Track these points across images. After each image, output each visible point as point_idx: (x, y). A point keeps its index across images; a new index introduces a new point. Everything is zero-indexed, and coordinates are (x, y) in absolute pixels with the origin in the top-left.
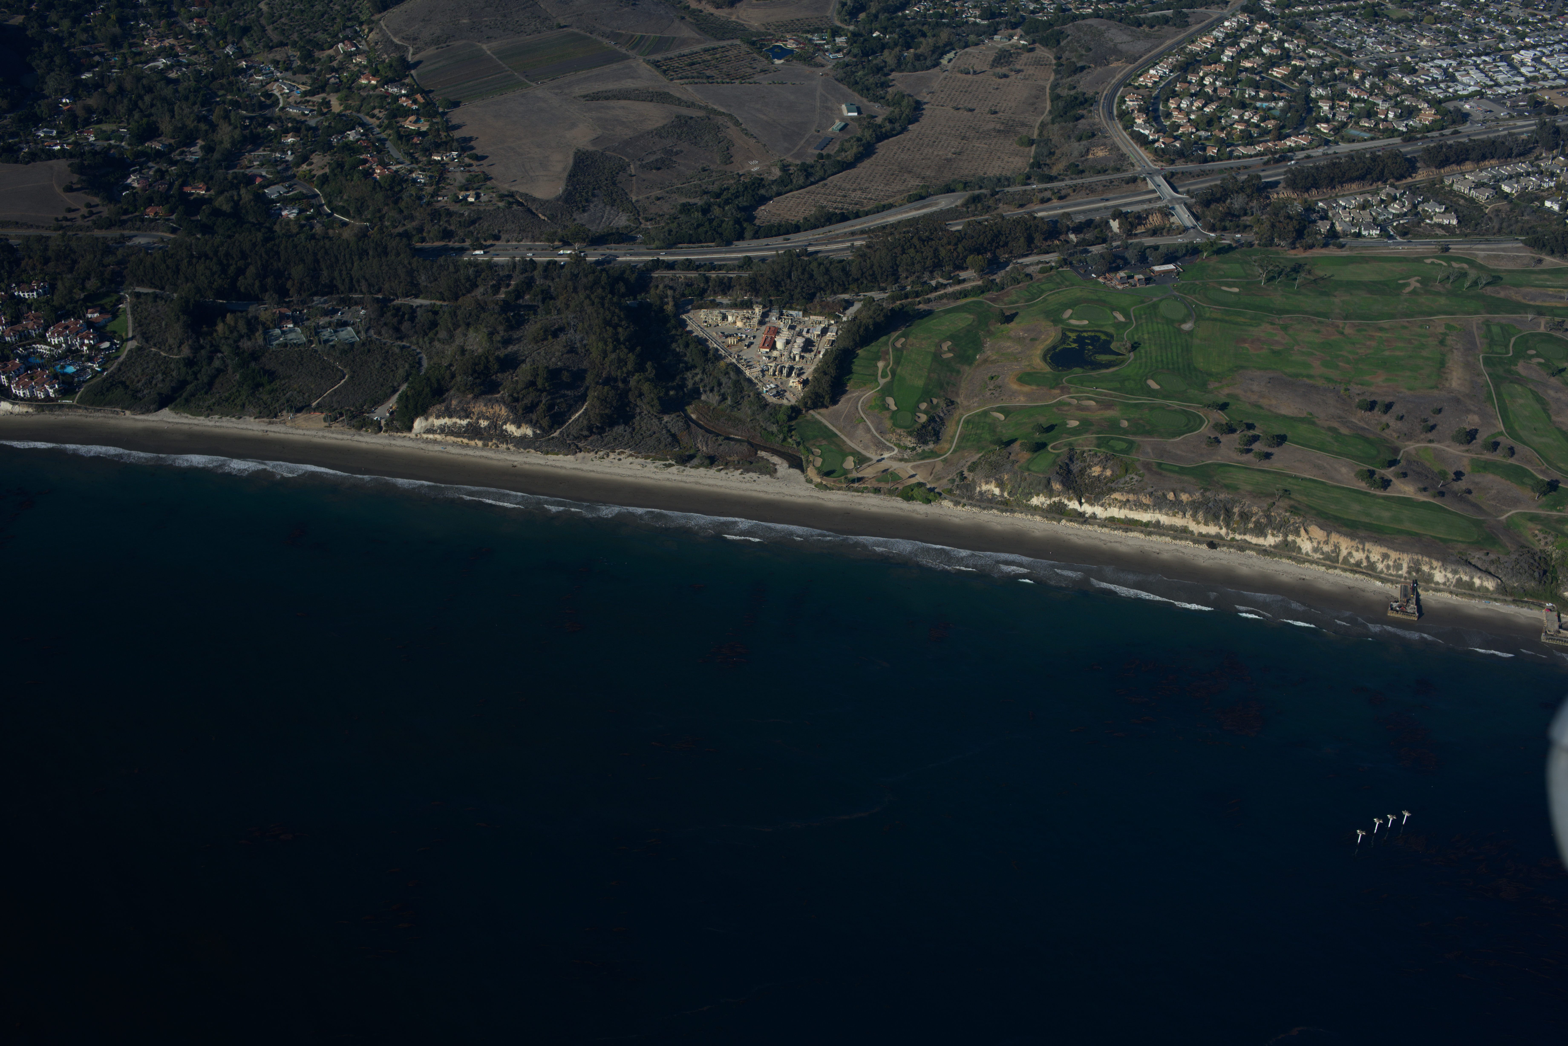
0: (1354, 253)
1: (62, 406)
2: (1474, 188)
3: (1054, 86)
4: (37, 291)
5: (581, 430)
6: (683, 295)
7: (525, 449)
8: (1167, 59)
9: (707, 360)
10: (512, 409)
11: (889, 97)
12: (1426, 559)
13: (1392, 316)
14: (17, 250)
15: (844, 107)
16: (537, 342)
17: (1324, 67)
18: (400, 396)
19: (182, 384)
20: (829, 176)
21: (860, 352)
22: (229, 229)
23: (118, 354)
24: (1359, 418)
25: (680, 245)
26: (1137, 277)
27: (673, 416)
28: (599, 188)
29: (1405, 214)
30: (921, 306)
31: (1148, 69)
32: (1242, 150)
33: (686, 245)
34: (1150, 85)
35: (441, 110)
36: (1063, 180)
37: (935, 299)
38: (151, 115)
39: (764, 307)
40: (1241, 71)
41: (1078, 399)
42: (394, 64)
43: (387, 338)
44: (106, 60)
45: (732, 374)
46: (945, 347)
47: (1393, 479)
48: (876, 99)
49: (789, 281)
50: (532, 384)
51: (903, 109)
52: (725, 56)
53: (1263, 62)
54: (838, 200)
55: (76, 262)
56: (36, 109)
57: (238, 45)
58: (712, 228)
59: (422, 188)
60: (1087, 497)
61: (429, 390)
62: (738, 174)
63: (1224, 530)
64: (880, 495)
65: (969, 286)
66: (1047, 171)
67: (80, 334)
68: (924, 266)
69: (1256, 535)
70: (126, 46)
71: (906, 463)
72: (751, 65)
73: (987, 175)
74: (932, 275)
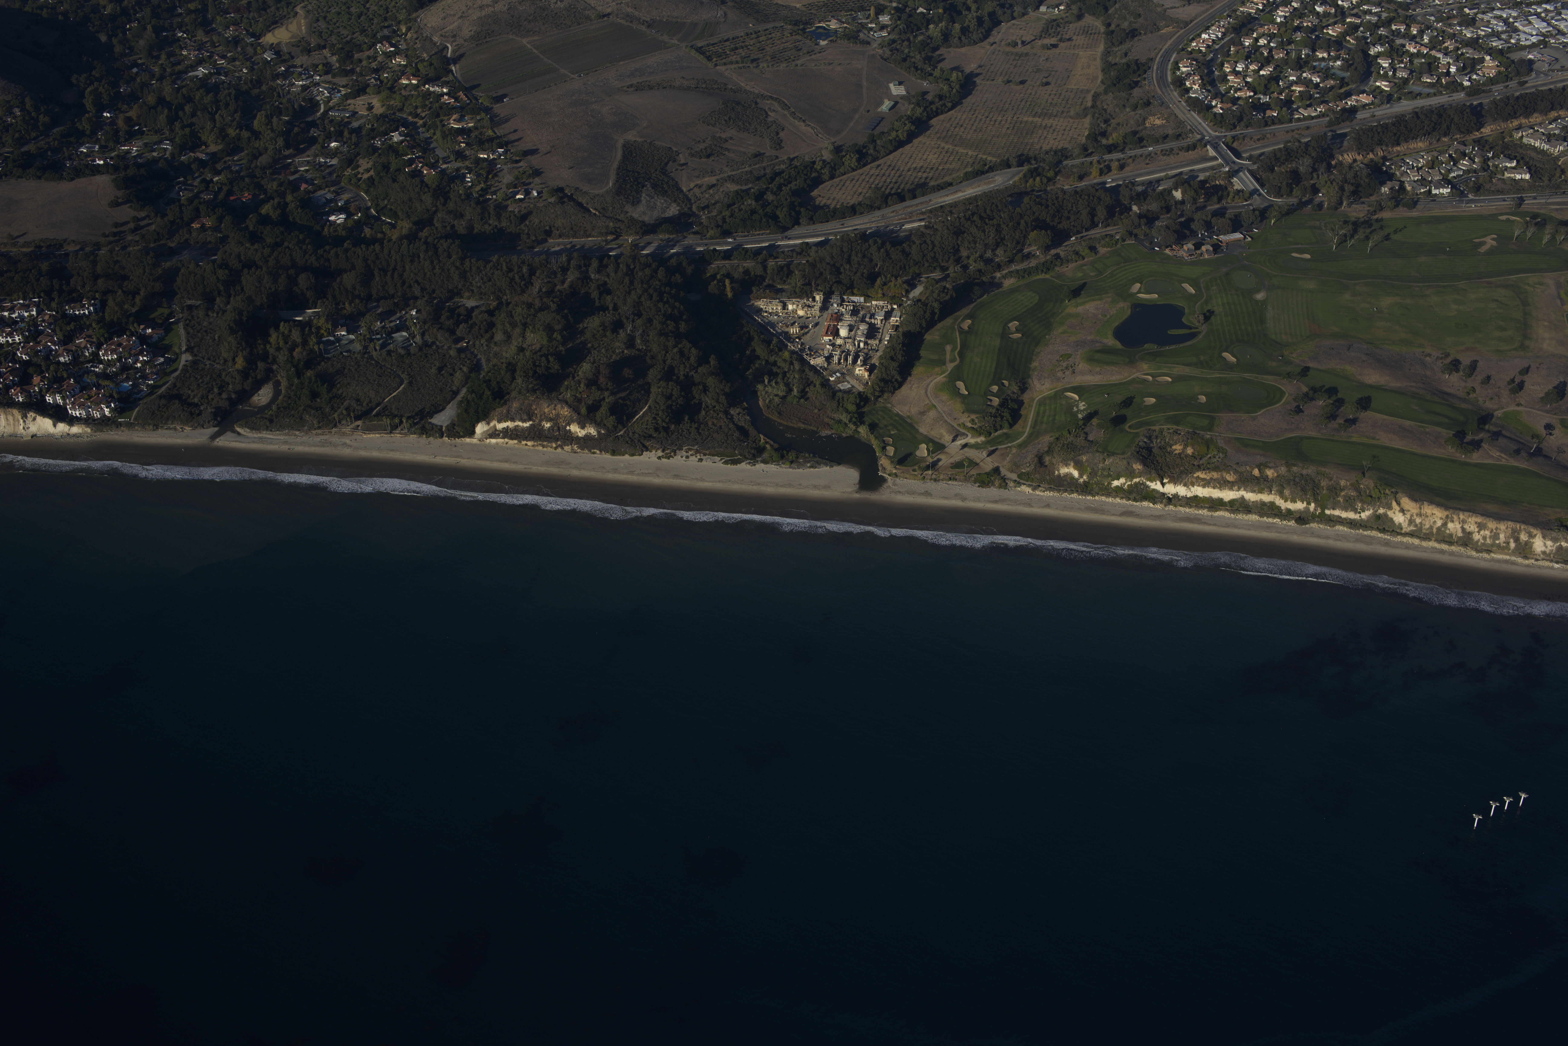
1: (118, 425)
2: (1546, 141)
3: (1105, 55)
4: (88, 309)
5: (647, 428)
7: (590, 449)
8: (1220, 21)
9: (770, 351)
10: (577, 411)
11: (937, 73)
12: (1524, 527)
15: (892, 85)
16: (596, 340)
17: (1379, 23)
18: (461, 402)
20: (881, 157)
21: (927, 335)
22: (278, 237)
23: (173, 369)
25: (734, 234)
26: (1205, 247)
27: (739, 409)
28: (649, 179)
29: (1476, 171)
31: (1200, 34)
32: (1303, 112)
33: (740, 234)
34: (1203, 49)
35: (485, 106)
36: (1122, 150)
37: (1000, 278)
38: (192, 125)
39: (825, 294)
40: (1296, 31)
41: (1153, 375)
42: (434, 62)
43: (443, 342)
45: (797, 363)
46: (1013, 326)
48: (925, 76)
49: (848, 266)
50: (595, 382)
51: (953, 85)
52: (768, 39)
53: (1317, 21)
54: (894, 181)
55: (125, 278)
56: (78, 125)
57: (276, 50)
58: (766, 215)
59: (470, 187)
60: (1169, 476)
61: (489, 393)
62: (789, 158)
63: (1313, 505)
64: (956, 483)
65: (1033, 263)
66: (1104, 141)
67: (133, 352)
68: (986, 245)
69: (1346, 509)
70: (163, 57)
71: (981, 448)
72: (796, 47)
73: (1044, 148)
74: (994, 254)
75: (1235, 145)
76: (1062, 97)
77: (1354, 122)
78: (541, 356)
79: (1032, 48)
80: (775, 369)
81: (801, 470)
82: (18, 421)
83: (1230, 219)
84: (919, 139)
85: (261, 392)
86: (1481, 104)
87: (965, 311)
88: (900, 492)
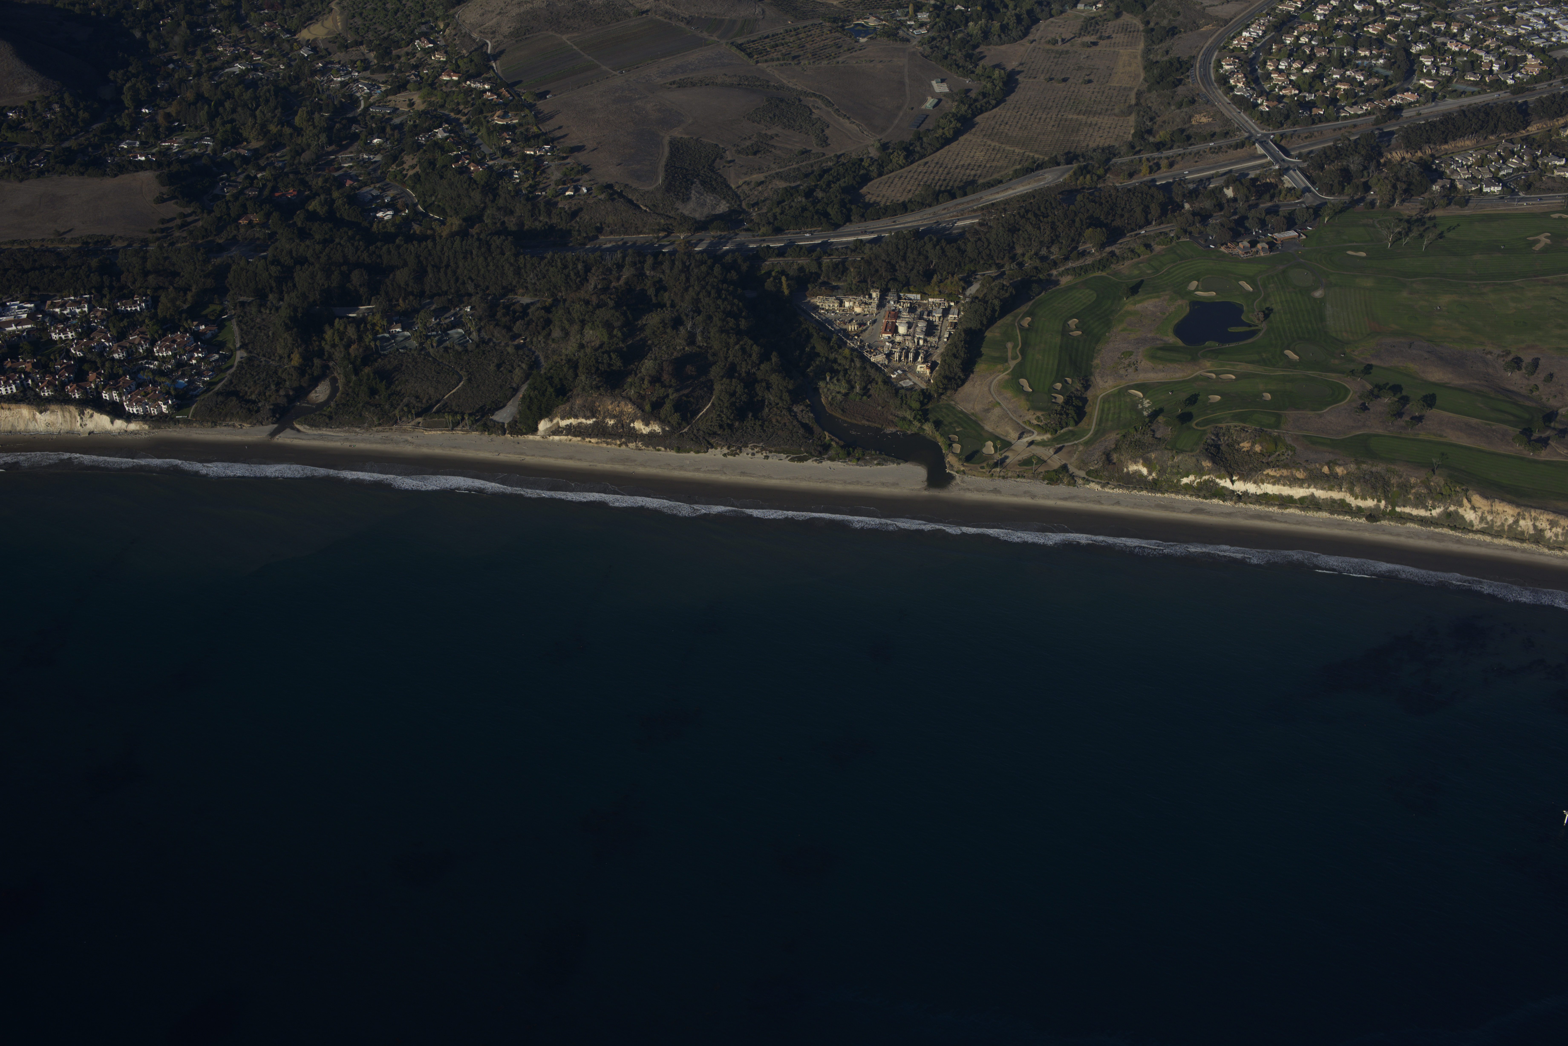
0: (1479, 212)
1: (176, 422)
3: (1146, 53)
4: (140, 305)
5: (712, 425)
7: (654, 446)
8: (1259, 20)
9: (830, 348)
10: (641, 407)
11: (979, 70)
13: (1526, 275)
15: (934, 82)
16: (656, 336)
17: (1419, 21)
18: (523, 399)
20: (929, 154)
21: (988, 332)
22: (326, 233)
23: (228, 365)
24: (1507, 380)
25: (786, 231)
26: (1260, 245)
27: (802, 406)
28: (698, 176)
29: (1525, 169)
31: (1241, 32)
32: (1349, 110)
34: (1244, 47)
35: (528, 102)
36: (1170, 148)
38: (233, 121)
39: (882, 291)
40: (1336, 29)
41: (1216, 372)
42: (474, 58)
43: (500, 338)
45: (858, 361)
46: (1072, 324)
47: (1551, 443)
48: (967, 73)
49: (903, 264)
50: (657, 380)
51: (996, 82)
52: (808, 36)
53: (1357, 19)
54: (942, 178)
55: (175, 274)
56: (117, 121)
57: (313, 46)
58: (817, 212)
59: (518, 184)
60: (1239, 474)
61: (552, 390)
62: (836, 156)
63: (1383, 502)
64: (1024, 480)
65: (1089, 261)
66: (1151, 139)
67: (188, 348)
68: (1041, 242)
69: (1416, 506)
70: (199, 53)
71: (1047, 446)
72: (836, 44)
73: (1090, 146)
74: (1049, 251)
75: (1283, 143)
76: (1105, 94)
77: (1400, 120)
78: (603, 353)
79: (1072, 46)
80: (836, 366)
81: (868, 468)
82: (75, 418)
83: (1284, 217)
84: (965, 136)
85: (318, 389)
86: (1526, 103)
87: (1024, 308)
88: (968, 489)
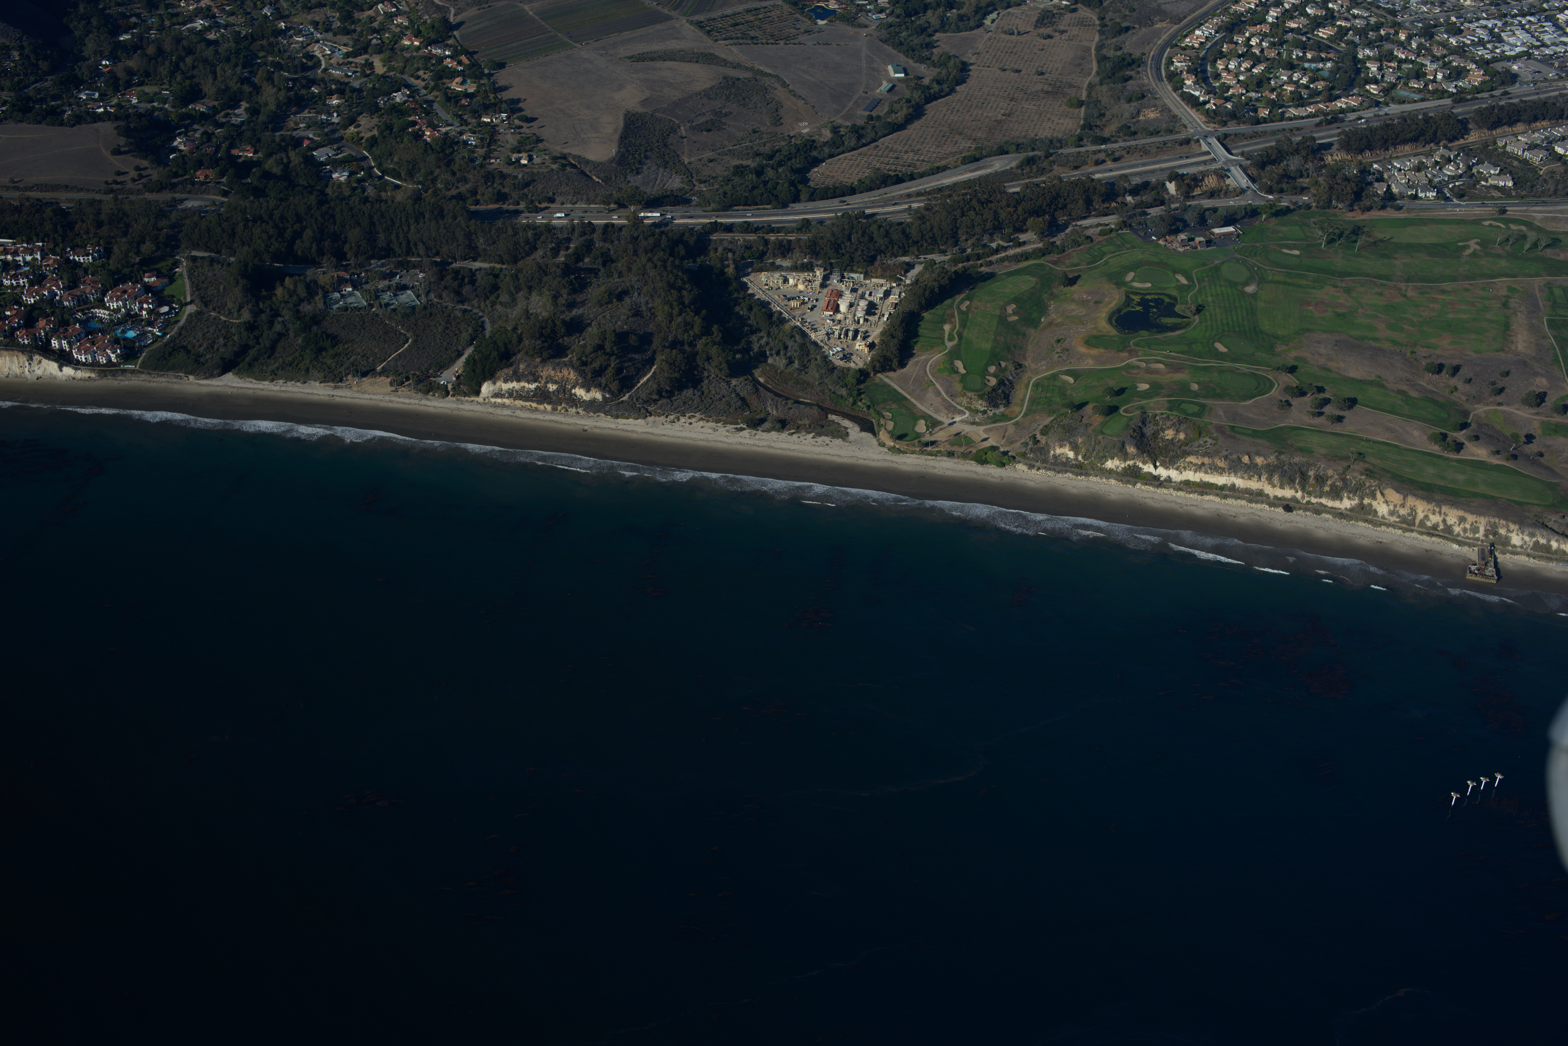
0: (1412, 215)
1: (124, 371)
2: (1528, 150)
3: (1099, 48)
4: (92, 255)
5: (651, 394)
6: (743, 258)
7: (595, 413)
8: (1212, 19)
9: (772, 323)
10: (582, 373)
11: (935, 58)
12: (1503, 522)
13: (1454, 279)
14: (69, 214)
15: (890, 68)
16: (601, 305)
17: (1369, 27)
18: (468, 361)
19: (245, 349)
20: (880, 138)
21: (925, 315)
22: (281, 192)
23: (178, 318)
24: (1428, 381)
25: (736, 208)
26: (1198, 239)
27: (741, 379)
28: (651, 150)
29: (1461, 176)
30: (983, 269)
31: (1194, 30)
32: (1293, 111)
33: (741, 207)
34: (1196, 45)
35: (486, 71)
36: (1116, 142)
37: (997, 262)
38: (193, 77)
39: (825, 270)
40: (1287, 32)
41: (1147, 362)
42: (436, 25)
43: (448, 301)
44: (143, 21)
45: (798, 338)
46: (1010, 309)
47: (1465, 442)
48: (922, 60)
49: (849, 244)
50: (600, 347)
51: (950, 71)
52: (768, 17)
53: (1308, 22)
54: (891, 162)
56: (77, 71)
57: (276, 5)
58: (767, 190)
59: (473, 151)
60: (1161, 459)
61: (496, 354)
62: (788, 136)
63: (1300, 493)
64: (955, 458)
65: (1027, 249)
66: (1099, 132)
67: (138, 299)
69: (1331, 498)
70: (162, 7)
71: (978, 426)
72: (795, 26)
73: (1039, 137)
74: (992, 238)
77: (1344, 124)
82: (24, 363)
83: (1223, 213)
84: (916, 123)
86: (1466, 112)
87: (964, 294)
